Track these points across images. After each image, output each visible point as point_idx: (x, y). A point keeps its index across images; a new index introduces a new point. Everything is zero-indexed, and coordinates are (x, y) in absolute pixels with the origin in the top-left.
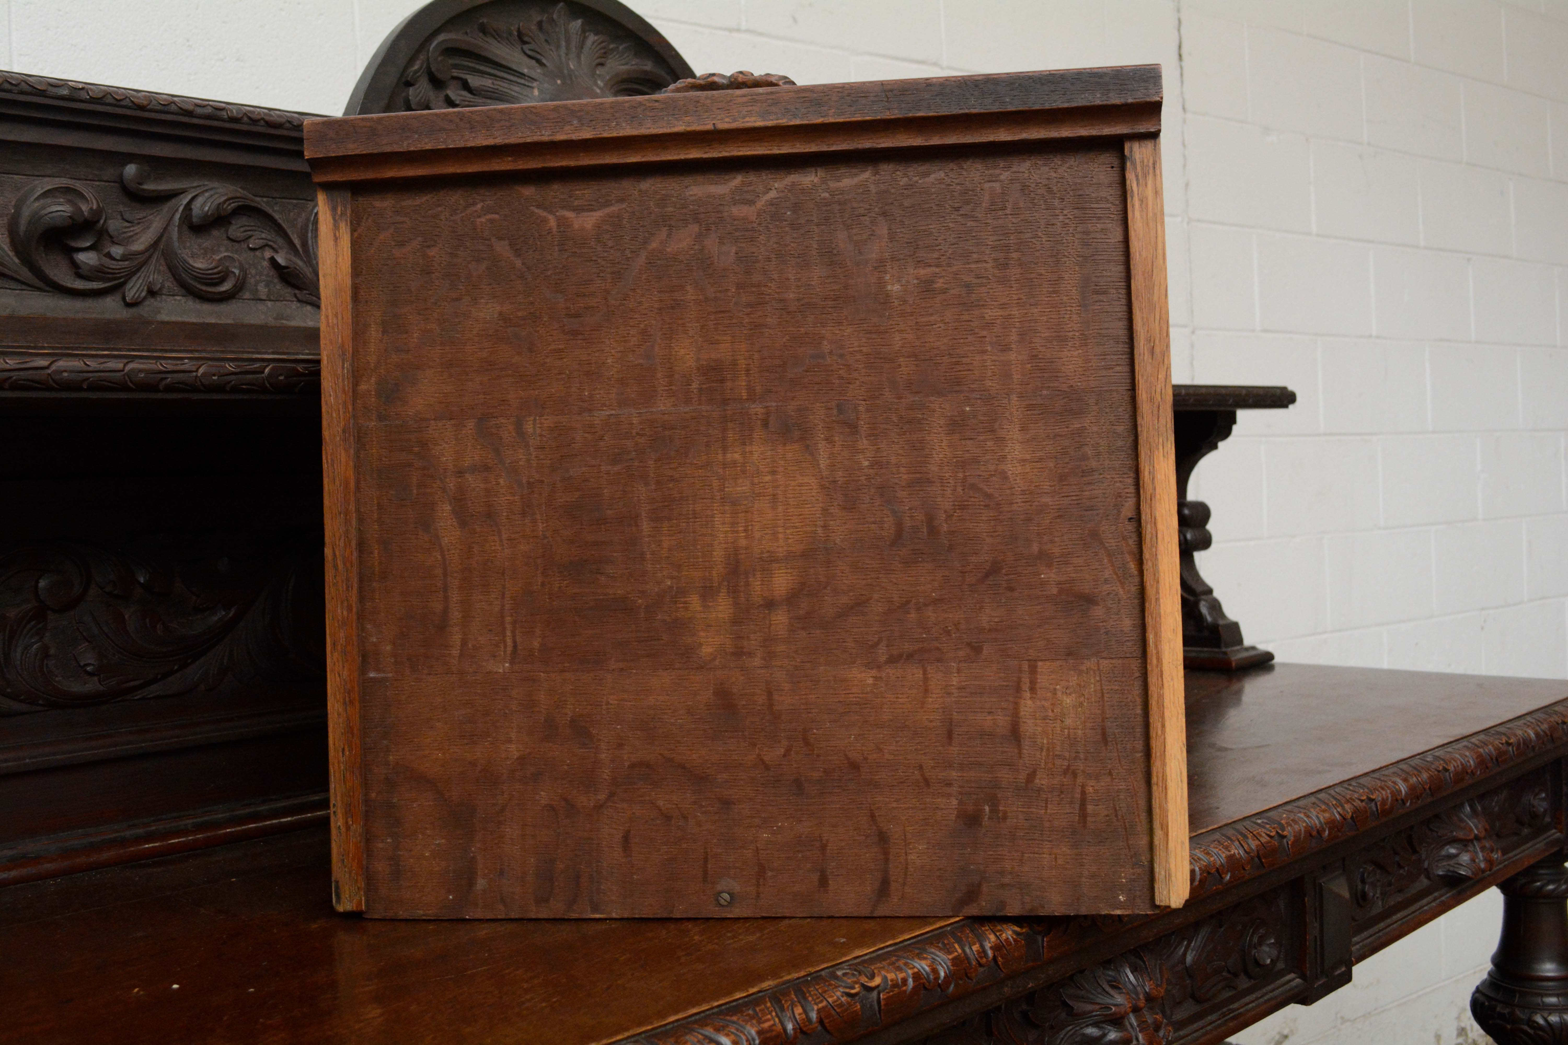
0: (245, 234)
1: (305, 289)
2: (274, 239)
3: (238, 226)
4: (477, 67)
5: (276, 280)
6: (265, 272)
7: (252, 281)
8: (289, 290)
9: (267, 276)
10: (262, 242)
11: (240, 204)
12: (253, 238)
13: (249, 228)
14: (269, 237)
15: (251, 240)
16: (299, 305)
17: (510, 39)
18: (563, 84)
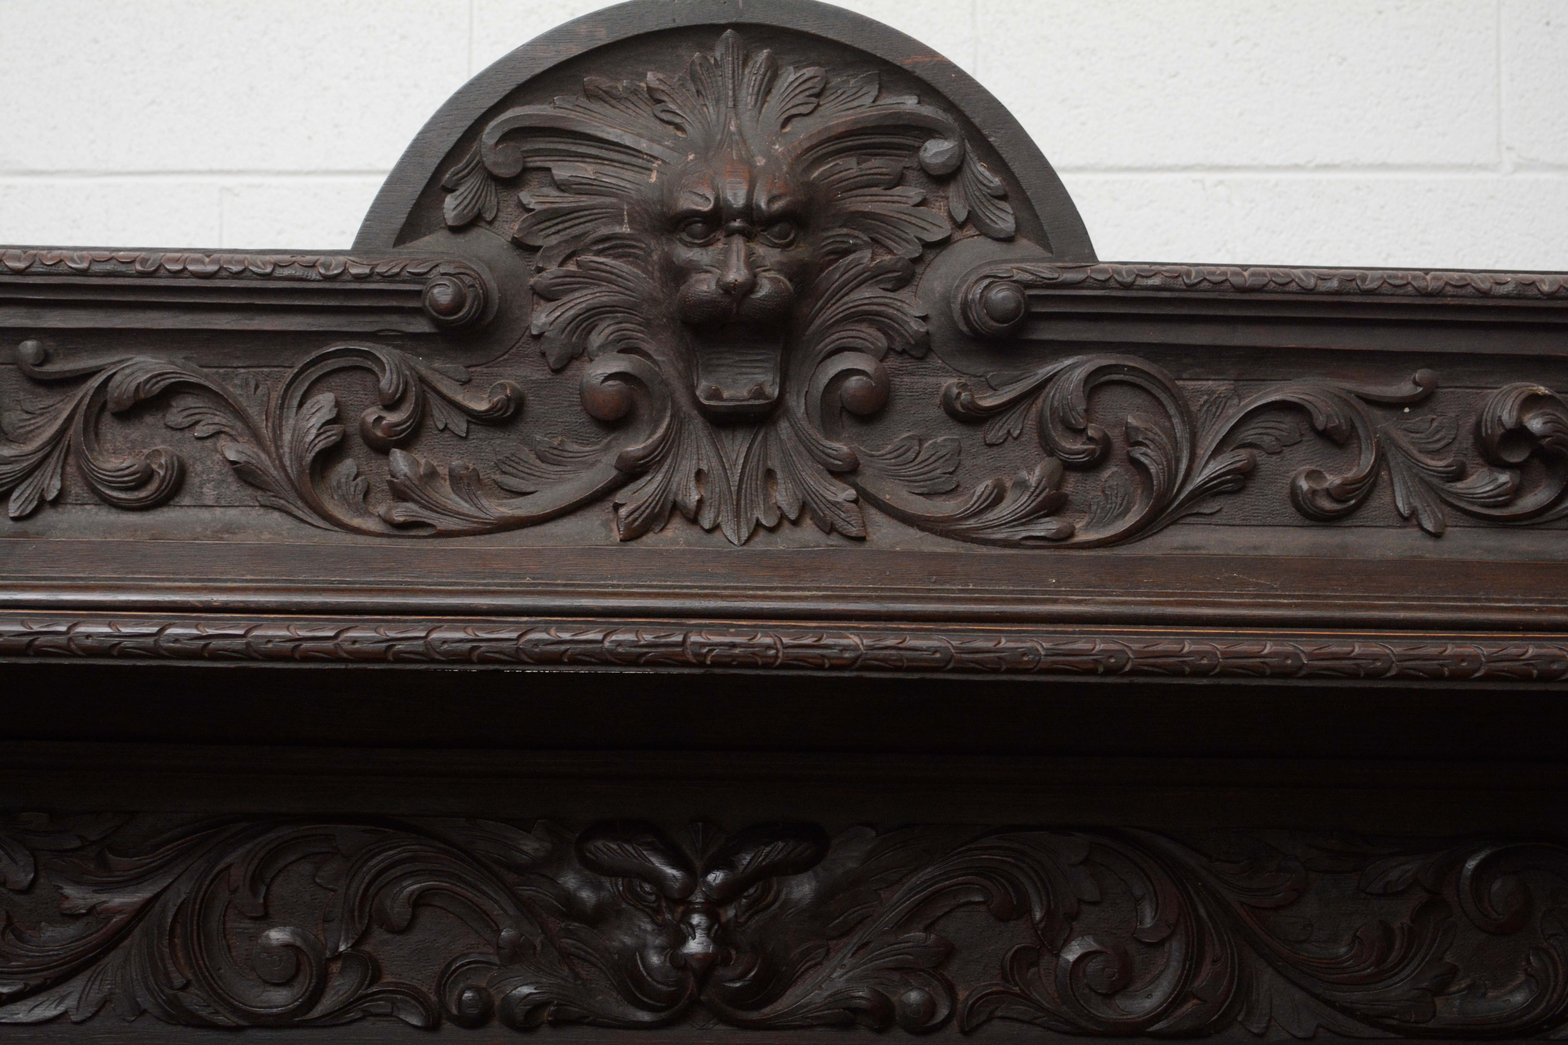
0: (189, 419)
1: (270, 491)
2: (230, 424)
3: (179, 409)
4: (574, 148)
5: (230, 479)
6: (217, 468)
7: (197, 480)
8: (250, 491)
9: (220, 473)
10: (211, 429)
11: (173, 380)
12: (202, 423)
13: (197, 411)
14: (224, 421)
15: (197, 428)
16: (262, 511)
17: (634, 98)
18: (695, 159)
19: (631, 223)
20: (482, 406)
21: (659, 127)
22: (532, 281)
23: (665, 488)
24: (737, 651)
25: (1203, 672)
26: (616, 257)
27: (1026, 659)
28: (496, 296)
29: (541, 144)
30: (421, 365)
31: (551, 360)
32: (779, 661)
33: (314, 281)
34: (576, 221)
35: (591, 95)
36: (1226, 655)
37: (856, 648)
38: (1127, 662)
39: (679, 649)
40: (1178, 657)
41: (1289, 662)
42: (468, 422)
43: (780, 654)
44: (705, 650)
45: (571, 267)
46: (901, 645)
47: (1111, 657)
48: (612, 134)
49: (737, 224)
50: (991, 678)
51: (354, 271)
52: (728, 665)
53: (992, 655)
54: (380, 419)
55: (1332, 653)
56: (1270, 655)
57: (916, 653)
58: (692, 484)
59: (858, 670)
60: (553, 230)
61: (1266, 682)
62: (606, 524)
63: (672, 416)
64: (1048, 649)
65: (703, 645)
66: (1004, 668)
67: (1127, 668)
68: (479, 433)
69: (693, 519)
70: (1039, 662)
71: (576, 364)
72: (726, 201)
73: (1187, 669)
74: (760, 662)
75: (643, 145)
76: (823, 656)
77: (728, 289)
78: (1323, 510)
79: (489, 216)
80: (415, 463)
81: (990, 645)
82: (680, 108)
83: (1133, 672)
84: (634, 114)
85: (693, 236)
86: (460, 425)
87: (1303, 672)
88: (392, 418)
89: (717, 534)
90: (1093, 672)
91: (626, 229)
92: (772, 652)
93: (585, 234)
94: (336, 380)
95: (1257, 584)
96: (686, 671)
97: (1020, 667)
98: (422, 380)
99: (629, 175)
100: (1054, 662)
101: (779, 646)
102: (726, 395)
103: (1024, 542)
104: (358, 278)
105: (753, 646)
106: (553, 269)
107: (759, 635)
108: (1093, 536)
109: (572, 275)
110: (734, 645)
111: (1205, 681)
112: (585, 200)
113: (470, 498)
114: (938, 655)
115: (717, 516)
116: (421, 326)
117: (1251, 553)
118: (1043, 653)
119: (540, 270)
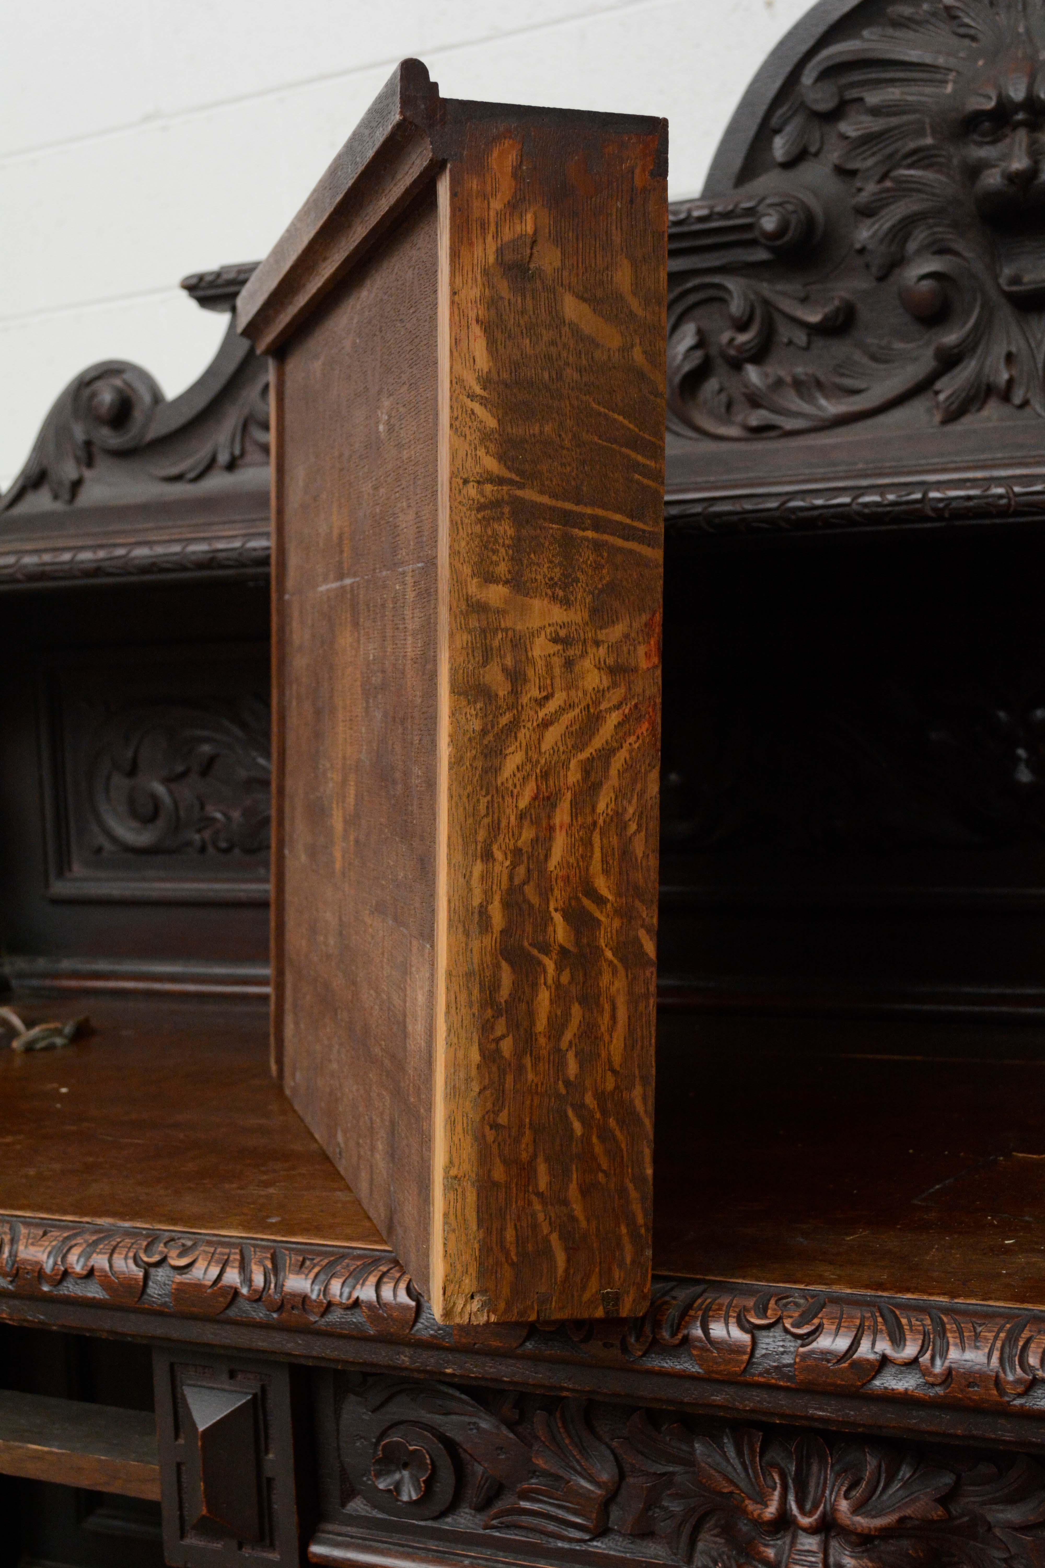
17: (933, 20)
18: (985, 64)
19: (934, 133)
20: (814, 318)
21: (955, 41)
22: (854, 201)
23: (979, 373)
26: (925, 168)
28: (820, 217)
29: (857, 76)
30: (766, 289)
31: (874, 270)
32: (1012, 509)
34: (888, 142)
35: (899, 23)
39: (920, 506)
42: (809, 335)
43: (1013, 503)
45: (888, 184)
48: (913, 55)
49: (1020, 116)
51: (696, 214)
54: (732, 340)
58: (1002, 365)
60: (869, 153)
62: (929, 411)
63: (983, 307)
65: (942, 500)
68: (819, 343)
69: (1006, 397)
71: (897, 271)
72: (1009, 97)
75: (941, 61)
77: (1012, 178)
79: (813, 149)
80: (766, 375)
82: (973, 19)
84: (933, 34)
85: (983, 135)
86: (801, 338)
88: (742, 338)
89: (1027, 409)
91: (929, 141)
92: (1006, 501)
93: (896, 151)
94: (697, 312)
96: (928, 525)
98: (766, 302)
99: (928, 90)
101: (1011, 495)
102: (1026, 279)
104: (701, 219)
105: (988, 497)
106: (871, 187)
107: (993, 487)
109: (888, 190)
110: (969, 498)
112: (894, 121)
113: (811, 400)
115: (1027, 392)
116: (762, 255)
119: (860, 190)
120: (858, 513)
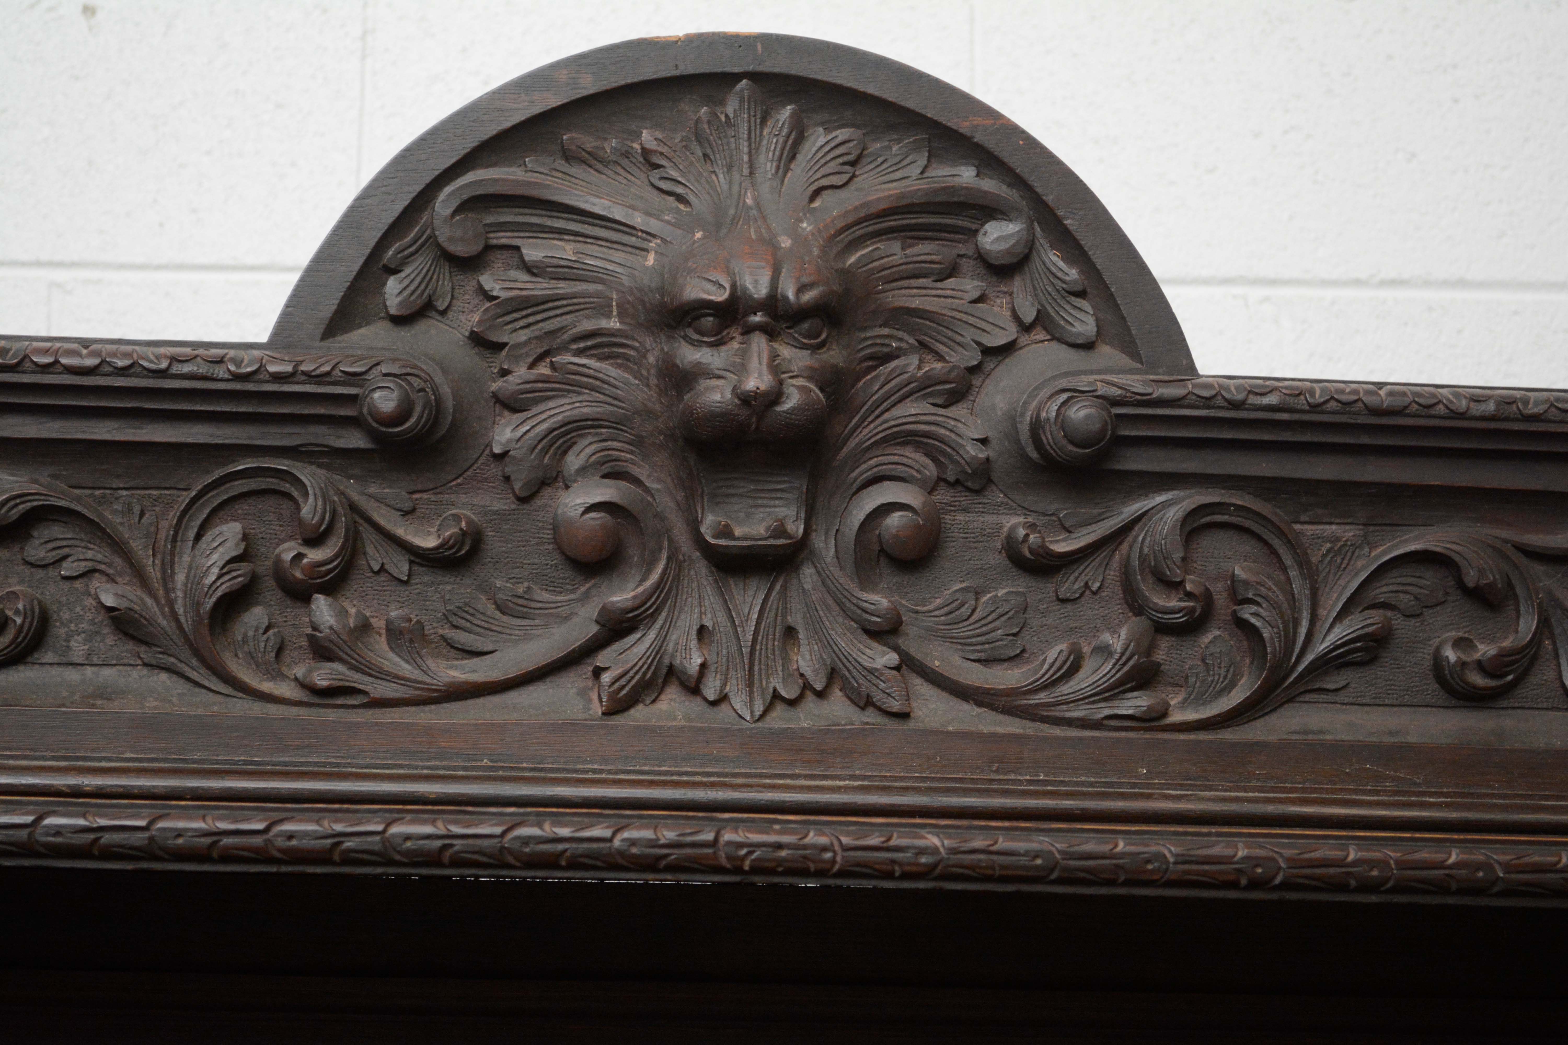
0: (54, 553)
1: (156, 646)
2: (107, 560)
3: (43, 541)
4: (549, 222)
5: (106, 630)
6: (89, 616)
7: (62, 631)
8: (130, 645)
9: (92, 622)
10: (83, 566)
11: (36, 503)
12: (70, 559)
13: (65, 543)
14: (99, 557)
15: (65, 564)
16: (145, 671)
17: (625, 162)
18: (704, 237)
19: (620, 315)
20: (429, 542)
21: (656, 198)
22: (494, 386)
23: (659, 649)
24: (783, 853)
25: (1368, 886)
26: (601, 358)
27: (1150, 867)
28: (449, 403)
29: (508, 216)
30: (354, 491)
31: (517, 486)
32: (837, 867)
33: (222, 380)
34: (551, 313)
35: (569, 157)
36: (1402, 865)
37: (935, 851)
38: (1277, 874)
39: (709, 851)
40: (1342, 866)
41: (1481, 874)
42: (411, 562)
43: (839, 859)
44: (743, 852)
45: (543, 370)
46: (991, 848)
47: (1257, 866)
48: (598, 206)
49: (758, 318)
50: (1104, 891)
51: (272, 368)
52: (771, 872)
53: (1107, 862)
54: (299, 556)
55: (1535, 864)
56: (1457, 865)
57: (1014, 858)
58: (694, 643)
59: (935, 879)
60: (522, 323)
61: (1451, 900)
62: (583, 693)
63: (669, 559)
64: (1177, 855)
65: (740, 845)
66: (1122, 878)
67: (1278, 881)
68: (424, 576)
69: (693, 689)
70: (1167, 870)
71: (547, 491)
72: (745, 289)
73: (1353, 883)
74: (812, 867)
75: (638, 220)
76: (893, 862)
77: (746, 399)
78: (1475, 687)
79: (441, 305)
80: (343, 613)
81: (1105, 848)
82: (683, 174)
83: (1285, 886)
84: (625, 181)
85: (702, 333)
86: (401, 566)
87: (1496, 889)
88: (314, 555)
89: (724, 707)
90: (1233, 885)
91: (614, 324)
92: (828, 855)
93: (562, 329)
94: (242, 508)
95: (1393, 779)
96: (718, 878)
97: (1145, 877)
98: (353, 508)
99: (618, 256)
100: (1188, 872)
101: (837, 847)
102: (738, 532)
103: (1106, 722)
104: (278, 378)
105: (805, 847)
106: (521, 373)
107: (812, 834)
108: (1191, 715)
109: (545, 380)
110: (779, 846)
111: (1374, 898)
112: (564, 287)
113: (413, 657)
114: (1039, 861)
115: (724, 685)
116: (355, 440)
117: (1387, 739)
118: (1172, 860)
119: (504, 373)
120: (621, 853)
